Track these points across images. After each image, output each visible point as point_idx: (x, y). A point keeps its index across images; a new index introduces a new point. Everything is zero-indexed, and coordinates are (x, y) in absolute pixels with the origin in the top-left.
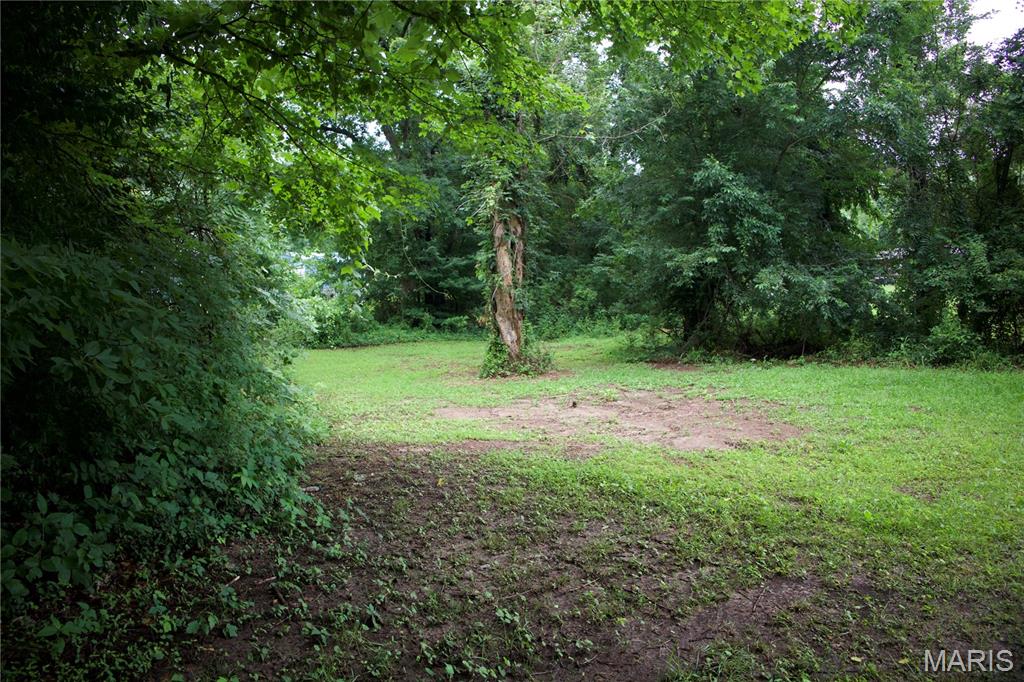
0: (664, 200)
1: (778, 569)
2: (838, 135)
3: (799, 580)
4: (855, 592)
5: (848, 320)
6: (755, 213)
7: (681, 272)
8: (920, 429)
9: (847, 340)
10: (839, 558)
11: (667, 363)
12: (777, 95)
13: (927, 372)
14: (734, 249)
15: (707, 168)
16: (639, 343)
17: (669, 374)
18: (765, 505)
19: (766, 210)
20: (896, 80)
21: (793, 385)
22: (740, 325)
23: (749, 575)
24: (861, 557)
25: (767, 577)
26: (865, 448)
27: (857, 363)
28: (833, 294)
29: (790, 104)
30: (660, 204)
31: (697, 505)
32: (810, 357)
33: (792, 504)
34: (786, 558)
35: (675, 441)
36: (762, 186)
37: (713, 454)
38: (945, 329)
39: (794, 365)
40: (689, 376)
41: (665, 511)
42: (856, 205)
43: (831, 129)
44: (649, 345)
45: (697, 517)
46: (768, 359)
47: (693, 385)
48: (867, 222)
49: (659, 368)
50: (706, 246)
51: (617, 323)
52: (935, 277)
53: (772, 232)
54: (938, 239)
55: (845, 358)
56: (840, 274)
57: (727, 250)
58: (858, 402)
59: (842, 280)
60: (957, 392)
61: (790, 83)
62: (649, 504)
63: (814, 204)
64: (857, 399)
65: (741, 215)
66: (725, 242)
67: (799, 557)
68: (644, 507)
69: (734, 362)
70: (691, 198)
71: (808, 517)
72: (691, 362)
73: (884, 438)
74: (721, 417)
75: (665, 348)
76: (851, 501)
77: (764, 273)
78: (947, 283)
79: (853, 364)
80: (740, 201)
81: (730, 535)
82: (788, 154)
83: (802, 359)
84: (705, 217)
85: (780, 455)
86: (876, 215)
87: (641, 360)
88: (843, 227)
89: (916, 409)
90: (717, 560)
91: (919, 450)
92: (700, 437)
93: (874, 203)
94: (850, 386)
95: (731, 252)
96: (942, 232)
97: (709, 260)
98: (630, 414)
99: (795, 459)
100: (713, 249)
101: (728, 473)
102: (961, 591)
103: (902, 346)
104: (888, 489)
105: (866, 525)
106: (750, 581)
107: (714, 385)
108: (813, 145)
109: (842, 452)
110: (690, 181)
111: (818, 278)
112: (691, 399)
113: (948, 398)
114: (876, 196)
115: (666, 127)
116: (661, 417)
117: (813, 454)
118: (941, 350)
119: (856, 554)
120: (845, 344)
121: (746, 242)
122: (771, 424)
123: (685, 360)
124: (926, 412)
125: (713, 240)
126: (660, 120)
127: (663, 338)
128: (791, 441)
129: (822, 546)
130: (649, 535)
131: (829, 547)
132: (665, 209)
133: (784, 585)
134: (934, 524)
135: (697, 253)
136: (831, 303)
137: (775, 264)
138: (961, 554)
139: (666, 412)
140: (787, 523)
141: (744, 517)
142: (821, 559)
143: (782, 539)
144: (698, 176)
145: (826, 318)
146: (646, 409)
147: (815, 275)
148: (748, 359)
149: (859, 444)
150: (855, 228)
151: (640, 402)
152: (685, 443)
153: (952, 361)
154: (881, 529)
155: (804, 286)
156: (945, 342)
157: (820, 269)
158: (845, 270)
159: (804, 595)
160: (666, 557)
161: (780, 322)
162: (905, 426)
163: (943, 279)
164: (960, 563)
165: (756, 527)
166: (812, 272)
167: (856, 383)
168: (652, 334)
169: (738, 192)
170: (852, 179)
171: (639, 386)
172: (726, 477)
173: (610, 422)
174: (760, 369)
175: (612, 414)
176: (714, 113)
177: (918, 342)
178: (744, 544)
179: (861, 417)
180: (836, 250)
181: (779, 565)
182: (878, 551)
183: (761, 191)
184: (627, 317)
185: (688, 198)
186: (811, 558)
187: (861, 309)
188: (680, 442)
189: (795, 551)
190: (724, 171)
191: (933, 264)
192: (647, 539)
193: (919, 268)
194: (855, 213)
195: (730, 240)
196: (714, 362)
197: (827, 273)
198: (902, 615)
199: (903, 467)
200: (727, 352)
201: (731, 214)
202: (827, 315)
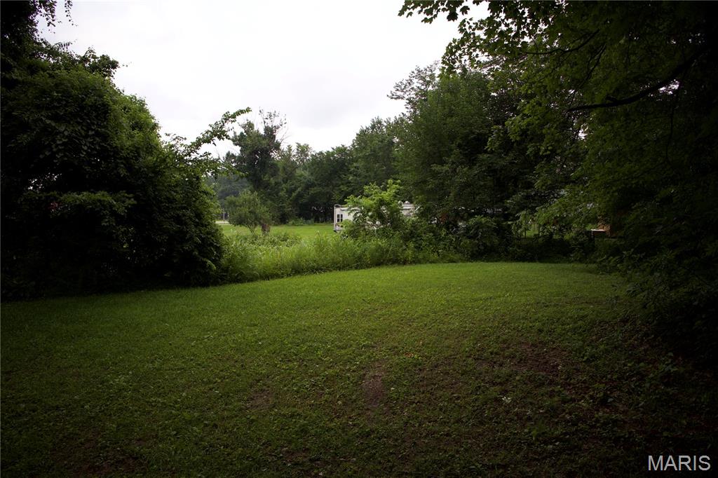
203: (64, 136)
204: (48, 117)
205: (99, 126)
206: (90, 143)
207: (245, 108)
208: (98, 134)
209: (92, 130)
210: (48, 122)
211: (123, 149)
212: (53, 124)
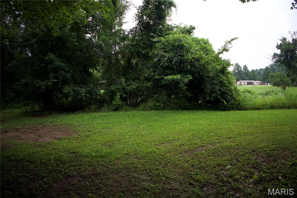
0: (35, 65)
1: (67, 174)
2: (87, 49)
3: (74, 176)
4: (89, 176)
5: (91, 100)
6: (64, 70)
7: (41, 88)
8: (109, 128)
9: (91, 106)
10: (85, 167)
11: (38, 116)
12: (71, 36)
13: (111, 113)
14: (57, 80)
15: (49, 56)
16: (29, 110)
17: (38, 119)
18: (64, 156)
19: (67, 69)
20: (103, 36)
21: (76, 119)
22: (60, 103)
23: (59, 178)
24: (91, 166)
25: (64, 177)
26: (94, 135)
27: (93, 112)
28: (86, 93)
29: (74, 39)
30: (34, 66)
31: (43, 159)
32: (81, 111)
33: (72, 154)
34: (70, 170)
35: (39, 140)
36: (66, 62)
37: (50, 143)
38: (116, 101)
39: (76, 114)
40: (44, 120)
41: (33, 163)
42: (93, 68)
43: (86, 47)
44: (32, 111)
45: (43, 163)
46: (68, 113)
47: (46, 122)
48: (96, 73)
49: (35, 117)
50: (49, 80)
51: (22, 104)
52: (113, 87)
53: (69, 75)
54: (113, 78)
55: (90, 111)
56: (88, 87)
57: (55, 81)
58: (93, 123)
59: (88, 89)
60: (119, 118)
61: (75, 33)
62: (27, 161)
63: (81, 68)
64: (93, 122)
65: (59, 70)
66: (54, 78)
67: (74, 169)
68: (26, 163)
69: (59, 114)
70: (44, 65)
71: (76, 157)
72: (45, 115)
73: (100, 132)
74: (54, 131)
75: (37, 111)
76: (89, 151)
77: (66, 87)
78: (116, 89)
79: (92, 112)
80: (59, 67)
81: (53, 167)
82: (74, 53)
83: (78, 112)
84: (48, 71)
85: (70, 140)
86: (99, 71)
87: (30, 115)
88: (90, 74)
89: (109, 123)
90: (49, 175)
91: (108, 134)
92: (47, 138)
93: (98, 68)
94: (91, 118)
95: (56, 81)
96: (115, 76)
97: (49, 84)
98: (25, 133)
99: (74, 141)
100: (51, 81)
101: (54, 148)
102: (117, 170)
103: (105, 106)
104: (99, 146)
105: (93, 157)
106: (59, 179)
107: (52, 121)
108: (81, 51)
109: (88, 137)
110: (44, 59)
111: (82, 89)
112: (45, 126)
113: (116, 119)
114: (99, 66)
115: (36, 43)
116: (35, 133)
117: (80, 139)
118: (115, 107)
119: (90, 165)
120: (90, 107)
121: (61, 78)
122: (69, 131)
123: (44, 114)
124: (111, 124)
125: (51, 78)
126: (35, 40)
127: (37, 108)
128: (74, 136)
129: (80, 165)
130: (27, 172)
131: (82, 165)
132: (36, 68)
133: (69, 178)
134: (110, 153)
135: (46, 82)
136: (86, 96)
137: (69, 85)
138: (117, 160)
139: (37, 131)
140: (70, 160)
141: (58, 160)
142: (80, 169)
143: (69, 165)
144: (46, 58)
145: (84, 100)
146: (31, 131)
147: (81, 88)
148: (63, 113)
149: (93, 134)
150: (93, 75)
151: (29, 129)
152: (42, 140)
153: (118, 109)
154: (97, 157)
155: (78, 91)
156: (116, 105)
157: (83, 86)
158: (89, 86)
159: (75, 180)
160: (33, 177)
161: (72, 101)
162: (105, 128)
163: (115, 88)
164: (117, 162)
165: (61, 163)
166: (80, 87)
167: (93, 117)
168: (33, 107)
169: (59, 64)
170: (92, 61)
171: (29, 124)
172: (53, 149)
173: (18, 137)
174: (66, 115)
175: (19, 134)
176: (52, 39)
177: (109, 105)
178: (57, 168)
179: (94, 127)
180: (87, 81)
181: (68, 173)
182: (96, 163)
183: (65, 64)
184: (25, 102)
185: (43, 65)
186: (77, 169)
187: (94, 97)
188: (41, 140)
189: (72, 168)
190: (54, 57)
191: (112, 84)
192: (26, 173)
193: (109, 85)
194: (93, 71)
195: (56, 78)
196: (52, 114)
197: (84, 87)
198: (102, 179)
199: (104, 139)
200: (56, 111)
201: (56, 70)
202: (84, 99)
203: (167, 58)
204: (162, 52)
205: (180, 52)
206: (177, 58)
207: (234, 38)
208: (180, 55)
209: (178, 54)
210: (162, 53)
211: (189, 59)
212: (164, 54)
